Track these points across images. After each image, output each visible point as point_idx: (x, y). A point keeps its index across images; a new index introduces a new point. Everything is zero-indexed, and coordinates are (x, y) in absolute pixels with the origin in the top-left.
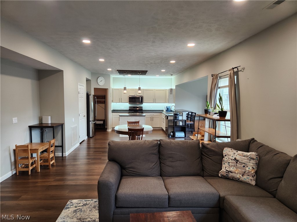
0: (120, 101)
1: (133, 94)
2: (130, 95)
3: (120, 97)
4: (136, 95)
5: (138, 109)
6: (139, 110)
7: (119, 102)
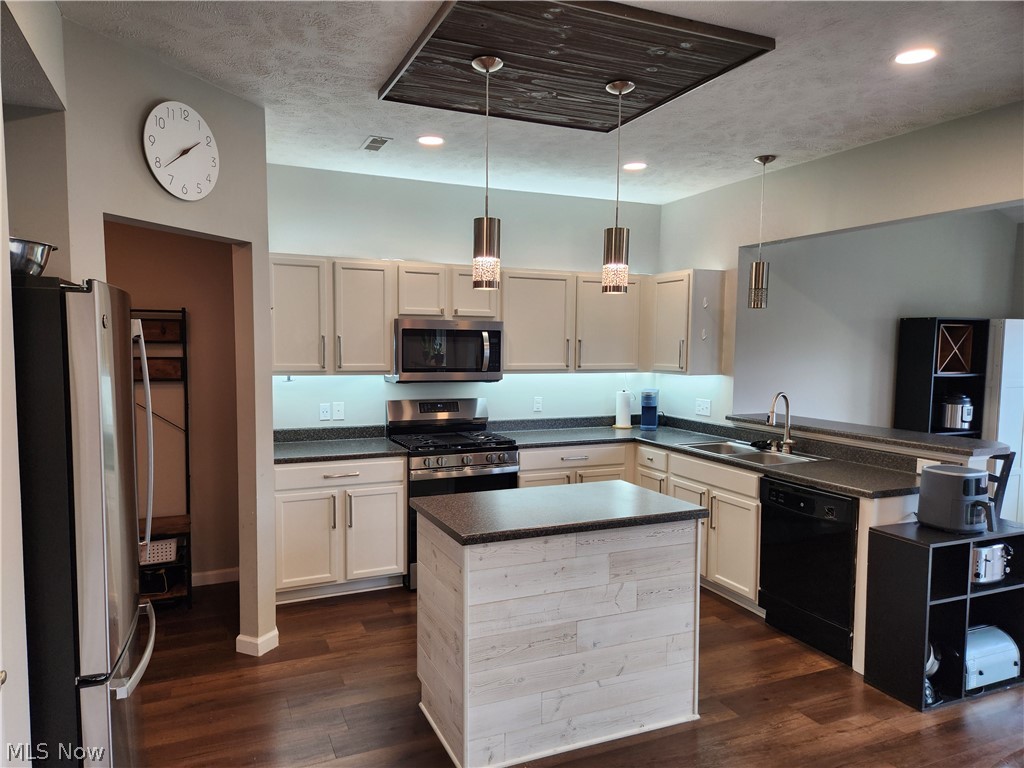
0: (330, 359)
1: (424, 305)
2: (408, 308)
3: (327, 332)
4: (448, 317)
5: (443, 416)
6: (452, 427)
7: (316, 365)
